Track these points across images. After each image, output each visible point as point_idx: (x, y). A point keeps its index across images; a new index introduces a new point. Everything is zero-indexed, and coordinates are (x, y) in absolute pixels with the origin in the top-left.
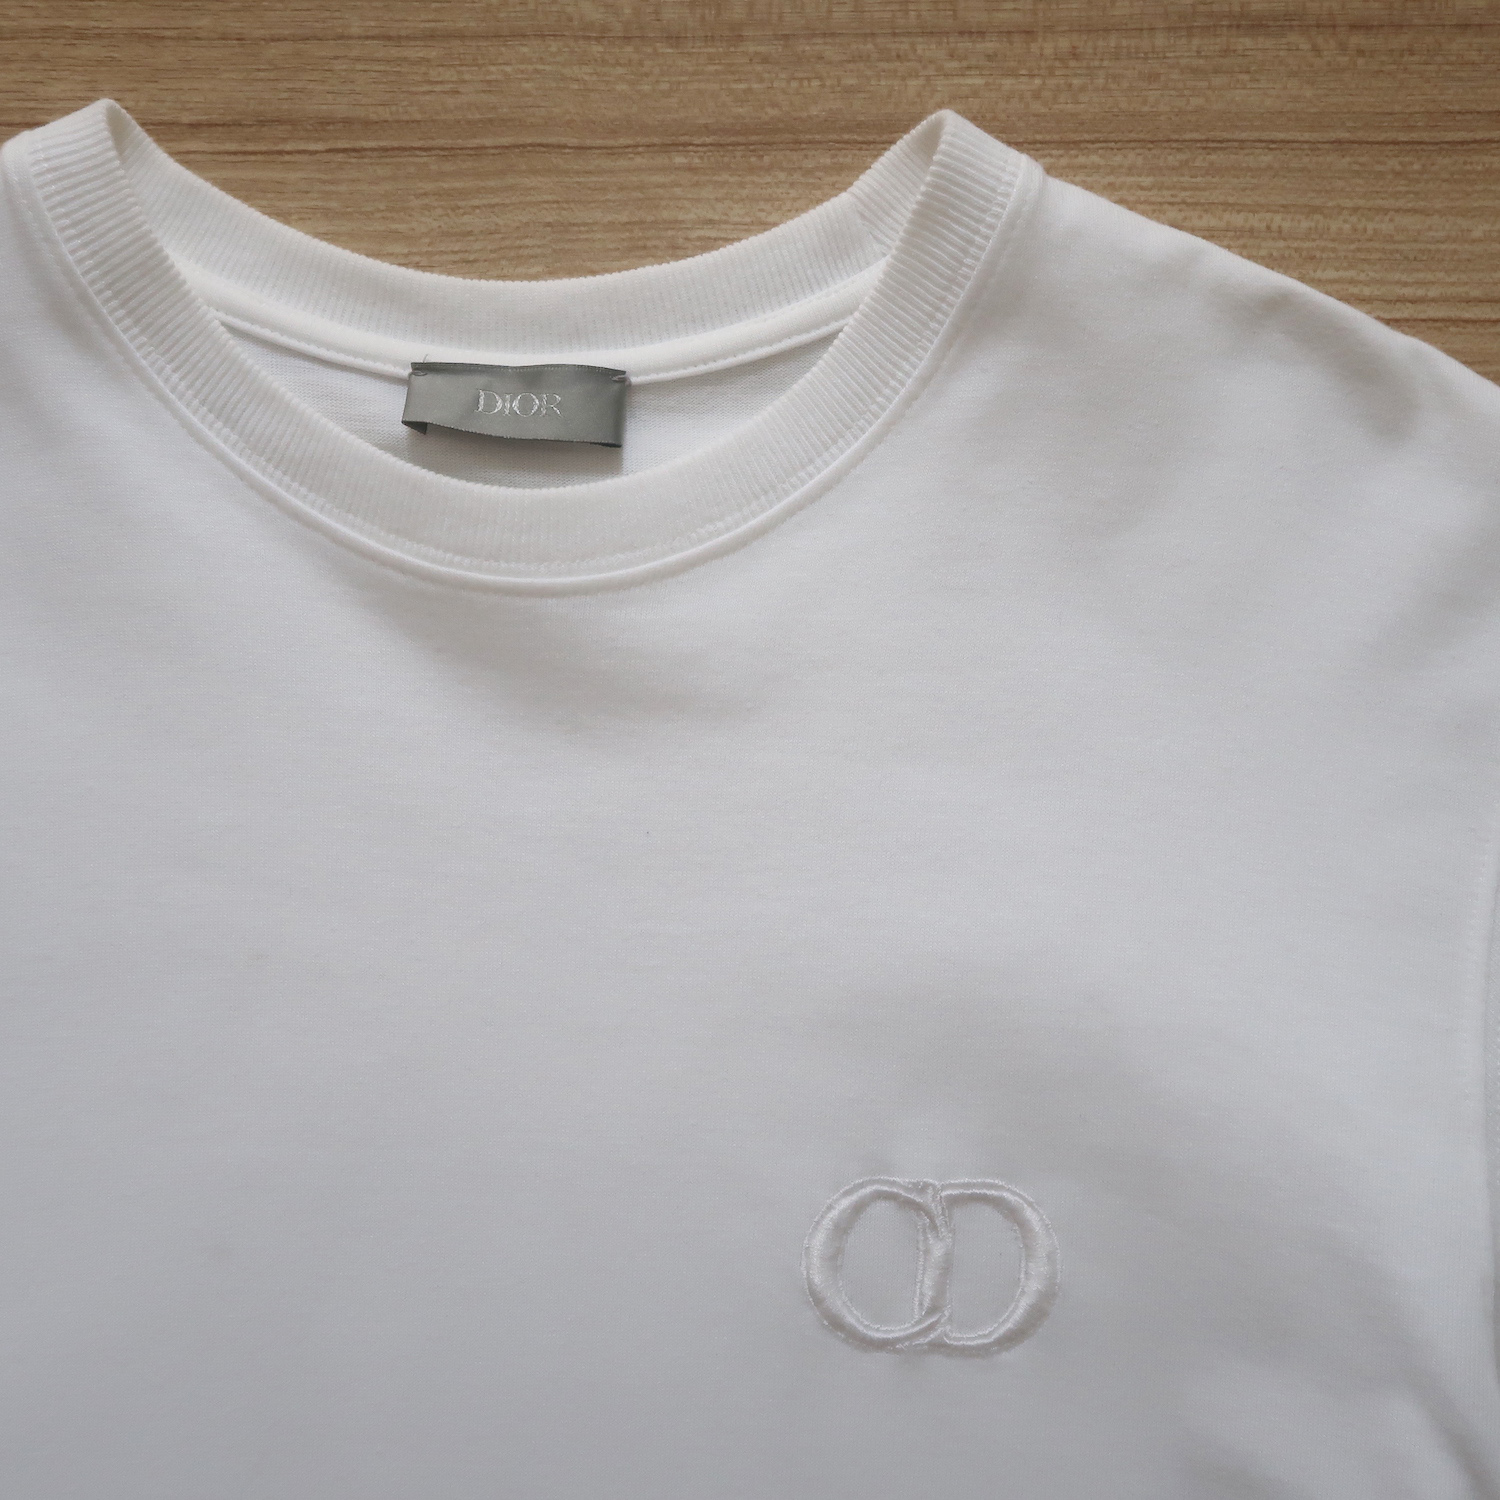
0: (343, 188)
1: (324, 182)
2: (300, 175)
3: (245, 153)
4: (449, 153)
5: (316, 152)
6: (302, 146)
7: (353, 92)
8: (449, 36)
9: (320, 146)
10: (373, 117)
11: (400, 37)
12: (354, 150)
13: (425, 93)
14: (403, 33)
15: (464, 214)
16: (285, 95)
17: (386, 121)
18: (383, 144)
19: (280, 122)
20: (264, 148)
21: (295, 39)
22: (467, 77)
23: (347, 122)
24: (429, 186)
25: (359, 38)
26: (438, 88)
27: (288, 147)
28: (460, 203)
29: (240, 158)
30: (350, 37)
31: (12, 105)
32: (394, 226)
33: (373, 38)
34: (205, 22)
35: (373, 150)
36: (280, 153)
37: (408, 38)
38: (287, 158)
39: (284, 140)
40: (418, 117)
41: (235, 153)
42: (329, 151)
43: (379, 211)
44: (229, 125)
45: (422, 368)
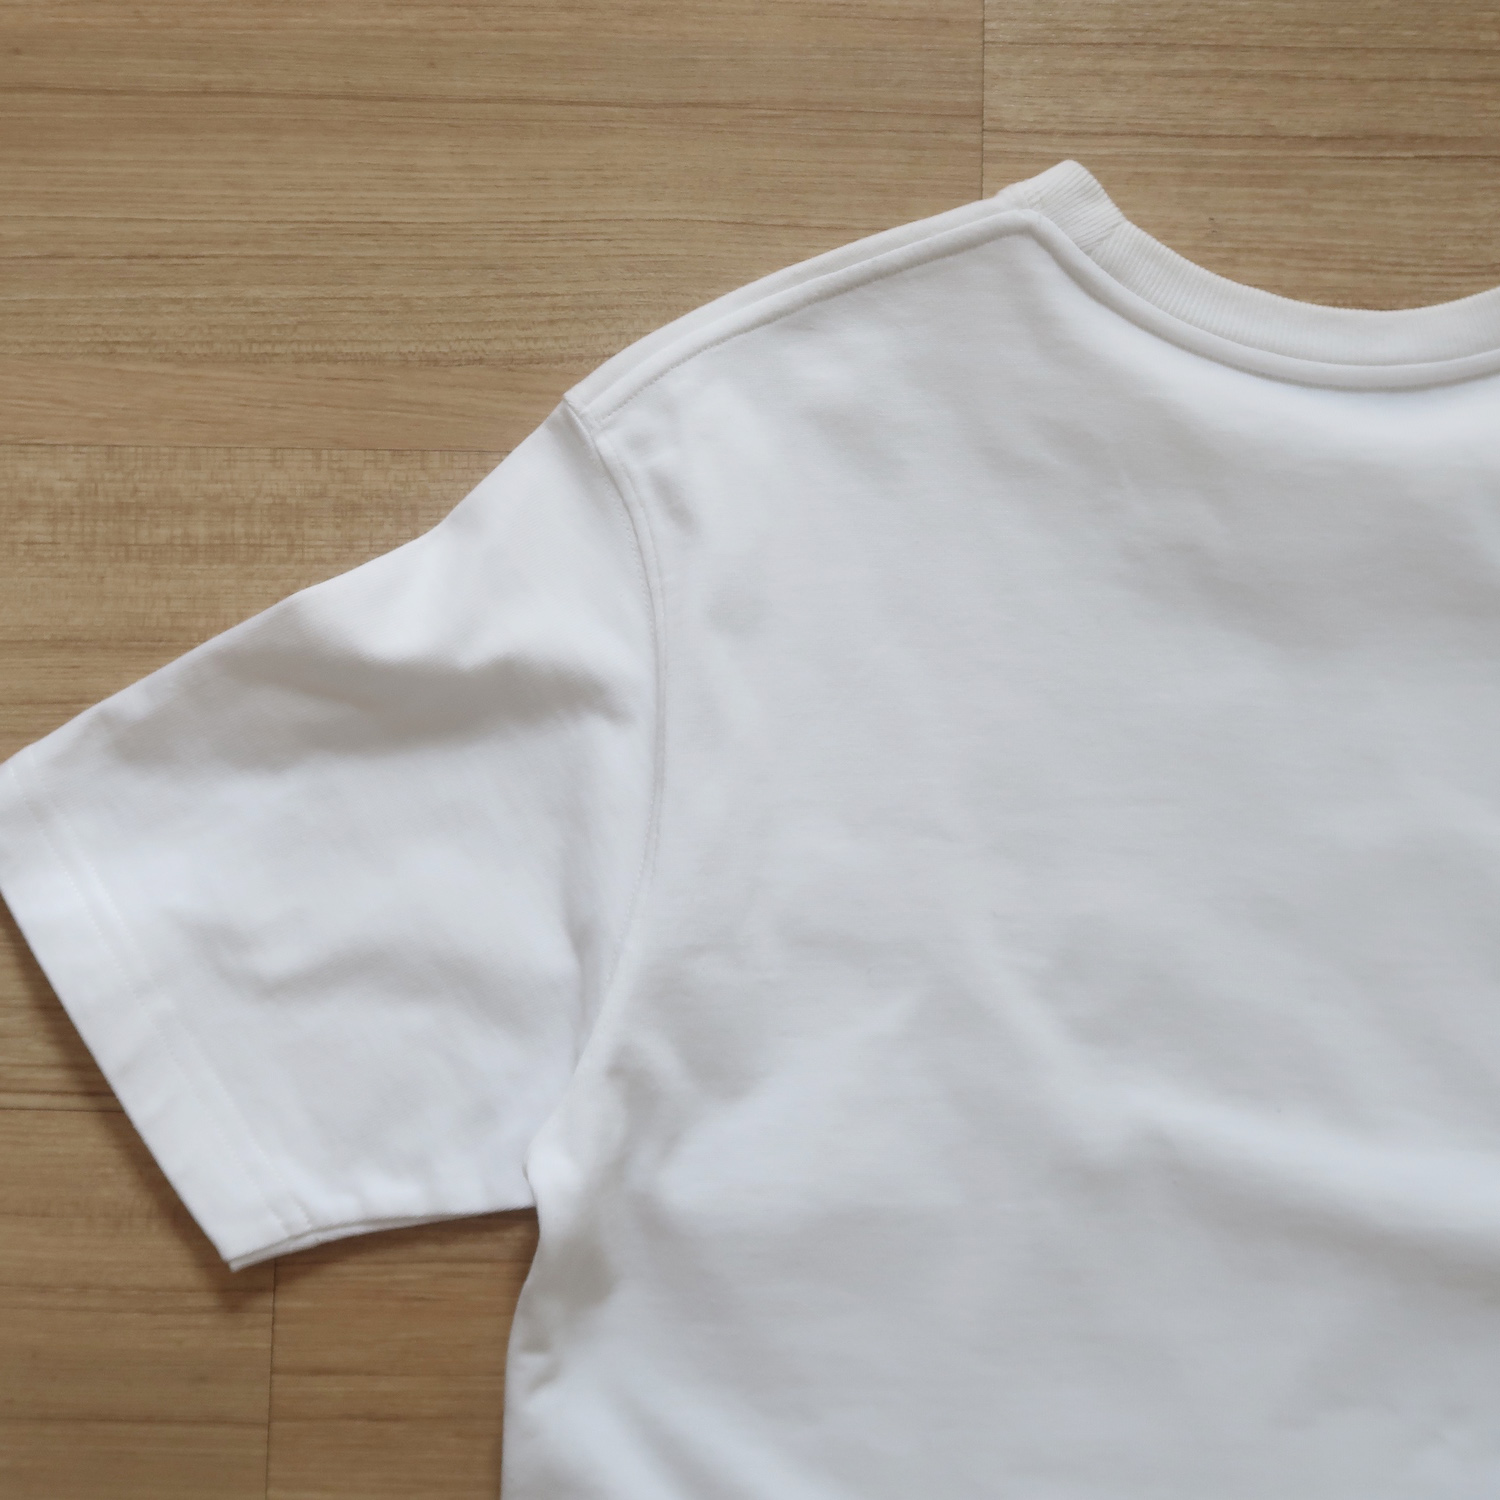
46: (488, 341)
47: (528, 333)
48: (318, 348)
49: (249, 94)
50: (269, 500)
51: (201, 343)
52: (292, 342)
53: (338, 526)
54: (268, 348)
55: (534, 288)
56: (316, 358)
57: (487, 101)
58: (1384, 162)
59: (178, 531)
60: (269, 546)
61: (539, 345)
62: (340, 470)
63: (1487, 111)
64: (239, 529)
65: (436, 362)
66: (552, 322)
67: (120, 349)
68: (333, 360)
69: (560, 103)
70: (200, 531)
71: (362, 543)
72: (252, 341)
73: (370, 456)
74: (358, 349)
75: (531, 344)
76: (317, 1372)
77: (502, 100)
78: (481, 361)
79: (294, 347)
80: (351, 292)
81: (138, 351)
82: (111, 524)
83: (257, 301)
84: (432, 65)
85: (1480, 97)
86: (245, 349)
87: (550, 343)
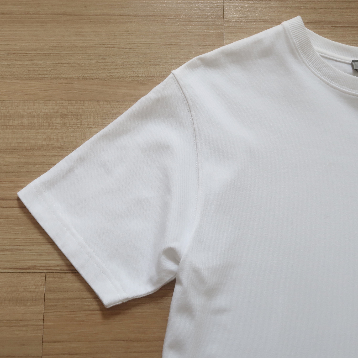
0: (334, 33)
1: (331, 32)
2: (327, 31)
3: (317, 27)
4: (352, 27)
5: (329, 27)
6: (327, 26)
7: (335, 17)
8: (350, 8)
9: (330, 26)
10: (339, 21)
11: (342, 8)
12: (336, 27)
13: (347, 17)
14: (343, 7)
15: (356, 37)
16: (323, 18)
17: (341, 22)
18: (341, 26)
19: (322, 22)
20: (320, 26)
21: (324, 8)
22: (355, 15)
23: (334, 22)
24: (349, 33)
25: (335, 8)
26: (350, 16)
27: (324, 26)
28: (355, 35)
29: (316, 28)
30: (334, 8)
31: (276, 19)
32: (344, 39)
33: (338, 8)
34: (308, 6)
35: (339, 26)
36: (323, 27)
37: (344, 8)
38: (324, 28)
39: (324, 25)
40: (347, 21)
41: (315, 27)
42: (331, 27)
43: (341, 37)
44: (314, 22)
45: (353, 61)
46: (100, 73)
47: (110, 71)
48: (56, 76)
49: (39, 14)
50: (44, 114)
51: (26, 75)
52: (49, 74)
53: (61, 120)
54: (43, 76)
55: (112, 60)
56: (56, 78)
57: (99, 15)
58: (323, 28)
59: (20, 122)
60: (43, 125)
61: (113, 74)
62: (62, 106)
63: (348, 15)
64: (36, 121)
65: (87, 79)
66: (116, 69)
67: (5, 77)
68: (60, 79)
69: (118, 16)
70: (25, 122)
71: (67, 124)
72: (39, 74)
73: (70, 102)
74: (67, 76)
75: (111, 74)
76: (55, 342)
77: (104, 15)
78: (98, 78)
79: (50, 76)
80: (65, 62)
81: (10, 77)
82: (2, 120)
83: (41, 64)
84: (85, 7)
85: (346, 12)
86: (37, 76)
87: (116, 74)
